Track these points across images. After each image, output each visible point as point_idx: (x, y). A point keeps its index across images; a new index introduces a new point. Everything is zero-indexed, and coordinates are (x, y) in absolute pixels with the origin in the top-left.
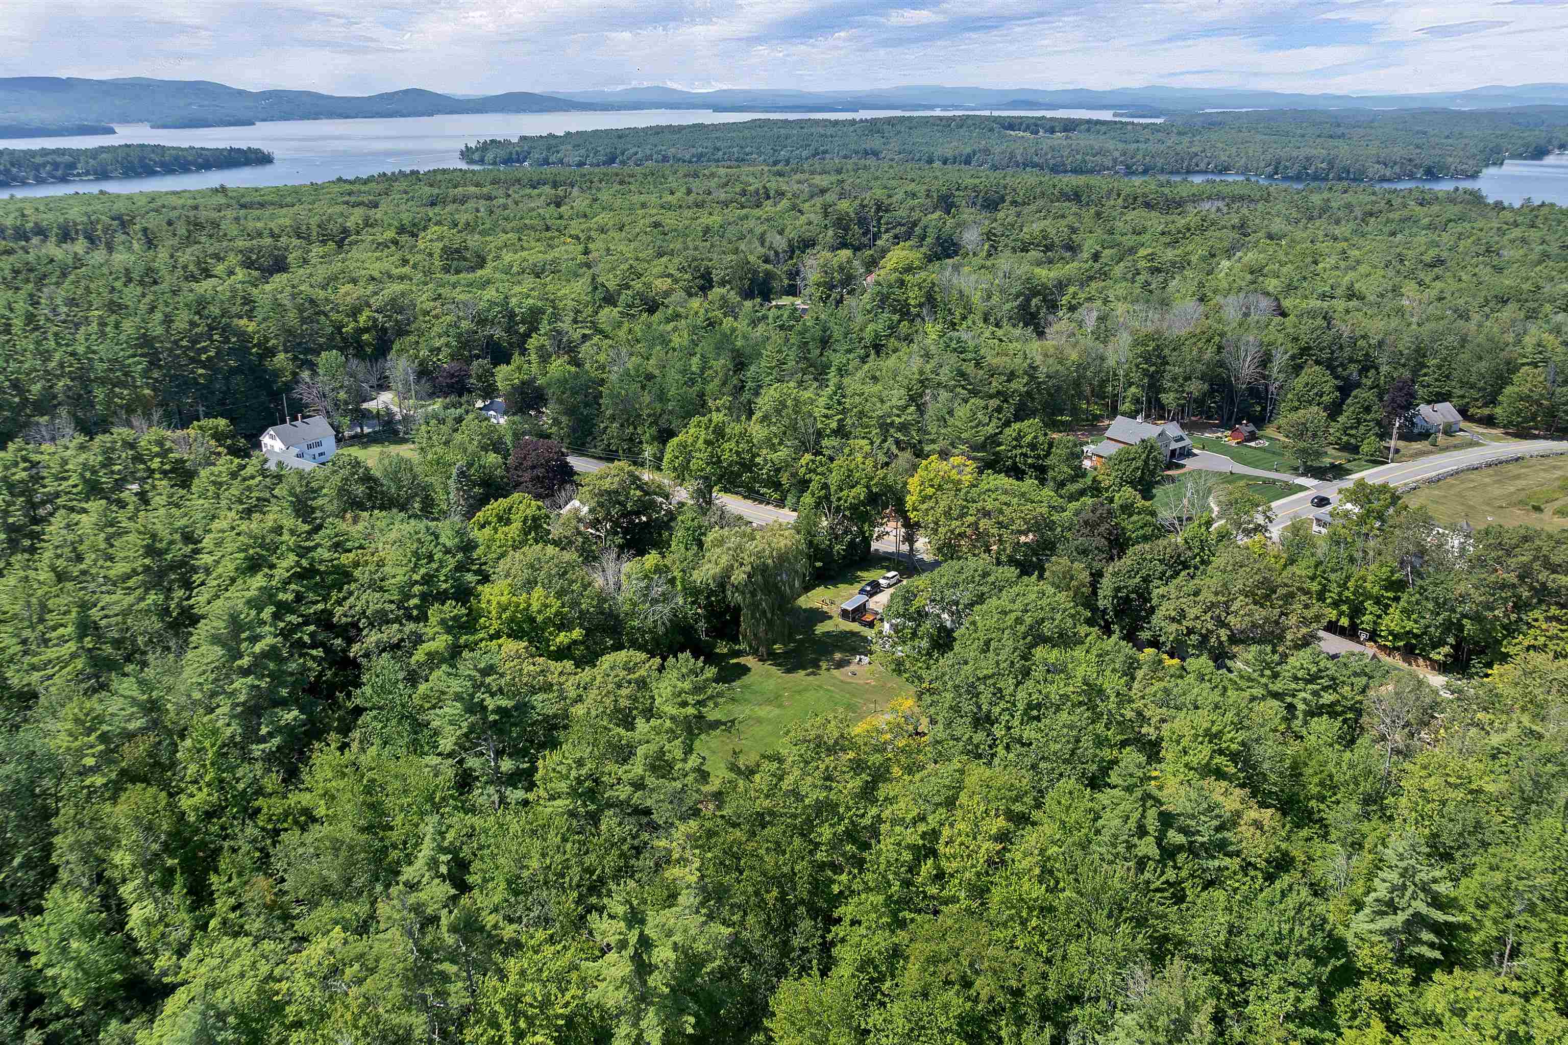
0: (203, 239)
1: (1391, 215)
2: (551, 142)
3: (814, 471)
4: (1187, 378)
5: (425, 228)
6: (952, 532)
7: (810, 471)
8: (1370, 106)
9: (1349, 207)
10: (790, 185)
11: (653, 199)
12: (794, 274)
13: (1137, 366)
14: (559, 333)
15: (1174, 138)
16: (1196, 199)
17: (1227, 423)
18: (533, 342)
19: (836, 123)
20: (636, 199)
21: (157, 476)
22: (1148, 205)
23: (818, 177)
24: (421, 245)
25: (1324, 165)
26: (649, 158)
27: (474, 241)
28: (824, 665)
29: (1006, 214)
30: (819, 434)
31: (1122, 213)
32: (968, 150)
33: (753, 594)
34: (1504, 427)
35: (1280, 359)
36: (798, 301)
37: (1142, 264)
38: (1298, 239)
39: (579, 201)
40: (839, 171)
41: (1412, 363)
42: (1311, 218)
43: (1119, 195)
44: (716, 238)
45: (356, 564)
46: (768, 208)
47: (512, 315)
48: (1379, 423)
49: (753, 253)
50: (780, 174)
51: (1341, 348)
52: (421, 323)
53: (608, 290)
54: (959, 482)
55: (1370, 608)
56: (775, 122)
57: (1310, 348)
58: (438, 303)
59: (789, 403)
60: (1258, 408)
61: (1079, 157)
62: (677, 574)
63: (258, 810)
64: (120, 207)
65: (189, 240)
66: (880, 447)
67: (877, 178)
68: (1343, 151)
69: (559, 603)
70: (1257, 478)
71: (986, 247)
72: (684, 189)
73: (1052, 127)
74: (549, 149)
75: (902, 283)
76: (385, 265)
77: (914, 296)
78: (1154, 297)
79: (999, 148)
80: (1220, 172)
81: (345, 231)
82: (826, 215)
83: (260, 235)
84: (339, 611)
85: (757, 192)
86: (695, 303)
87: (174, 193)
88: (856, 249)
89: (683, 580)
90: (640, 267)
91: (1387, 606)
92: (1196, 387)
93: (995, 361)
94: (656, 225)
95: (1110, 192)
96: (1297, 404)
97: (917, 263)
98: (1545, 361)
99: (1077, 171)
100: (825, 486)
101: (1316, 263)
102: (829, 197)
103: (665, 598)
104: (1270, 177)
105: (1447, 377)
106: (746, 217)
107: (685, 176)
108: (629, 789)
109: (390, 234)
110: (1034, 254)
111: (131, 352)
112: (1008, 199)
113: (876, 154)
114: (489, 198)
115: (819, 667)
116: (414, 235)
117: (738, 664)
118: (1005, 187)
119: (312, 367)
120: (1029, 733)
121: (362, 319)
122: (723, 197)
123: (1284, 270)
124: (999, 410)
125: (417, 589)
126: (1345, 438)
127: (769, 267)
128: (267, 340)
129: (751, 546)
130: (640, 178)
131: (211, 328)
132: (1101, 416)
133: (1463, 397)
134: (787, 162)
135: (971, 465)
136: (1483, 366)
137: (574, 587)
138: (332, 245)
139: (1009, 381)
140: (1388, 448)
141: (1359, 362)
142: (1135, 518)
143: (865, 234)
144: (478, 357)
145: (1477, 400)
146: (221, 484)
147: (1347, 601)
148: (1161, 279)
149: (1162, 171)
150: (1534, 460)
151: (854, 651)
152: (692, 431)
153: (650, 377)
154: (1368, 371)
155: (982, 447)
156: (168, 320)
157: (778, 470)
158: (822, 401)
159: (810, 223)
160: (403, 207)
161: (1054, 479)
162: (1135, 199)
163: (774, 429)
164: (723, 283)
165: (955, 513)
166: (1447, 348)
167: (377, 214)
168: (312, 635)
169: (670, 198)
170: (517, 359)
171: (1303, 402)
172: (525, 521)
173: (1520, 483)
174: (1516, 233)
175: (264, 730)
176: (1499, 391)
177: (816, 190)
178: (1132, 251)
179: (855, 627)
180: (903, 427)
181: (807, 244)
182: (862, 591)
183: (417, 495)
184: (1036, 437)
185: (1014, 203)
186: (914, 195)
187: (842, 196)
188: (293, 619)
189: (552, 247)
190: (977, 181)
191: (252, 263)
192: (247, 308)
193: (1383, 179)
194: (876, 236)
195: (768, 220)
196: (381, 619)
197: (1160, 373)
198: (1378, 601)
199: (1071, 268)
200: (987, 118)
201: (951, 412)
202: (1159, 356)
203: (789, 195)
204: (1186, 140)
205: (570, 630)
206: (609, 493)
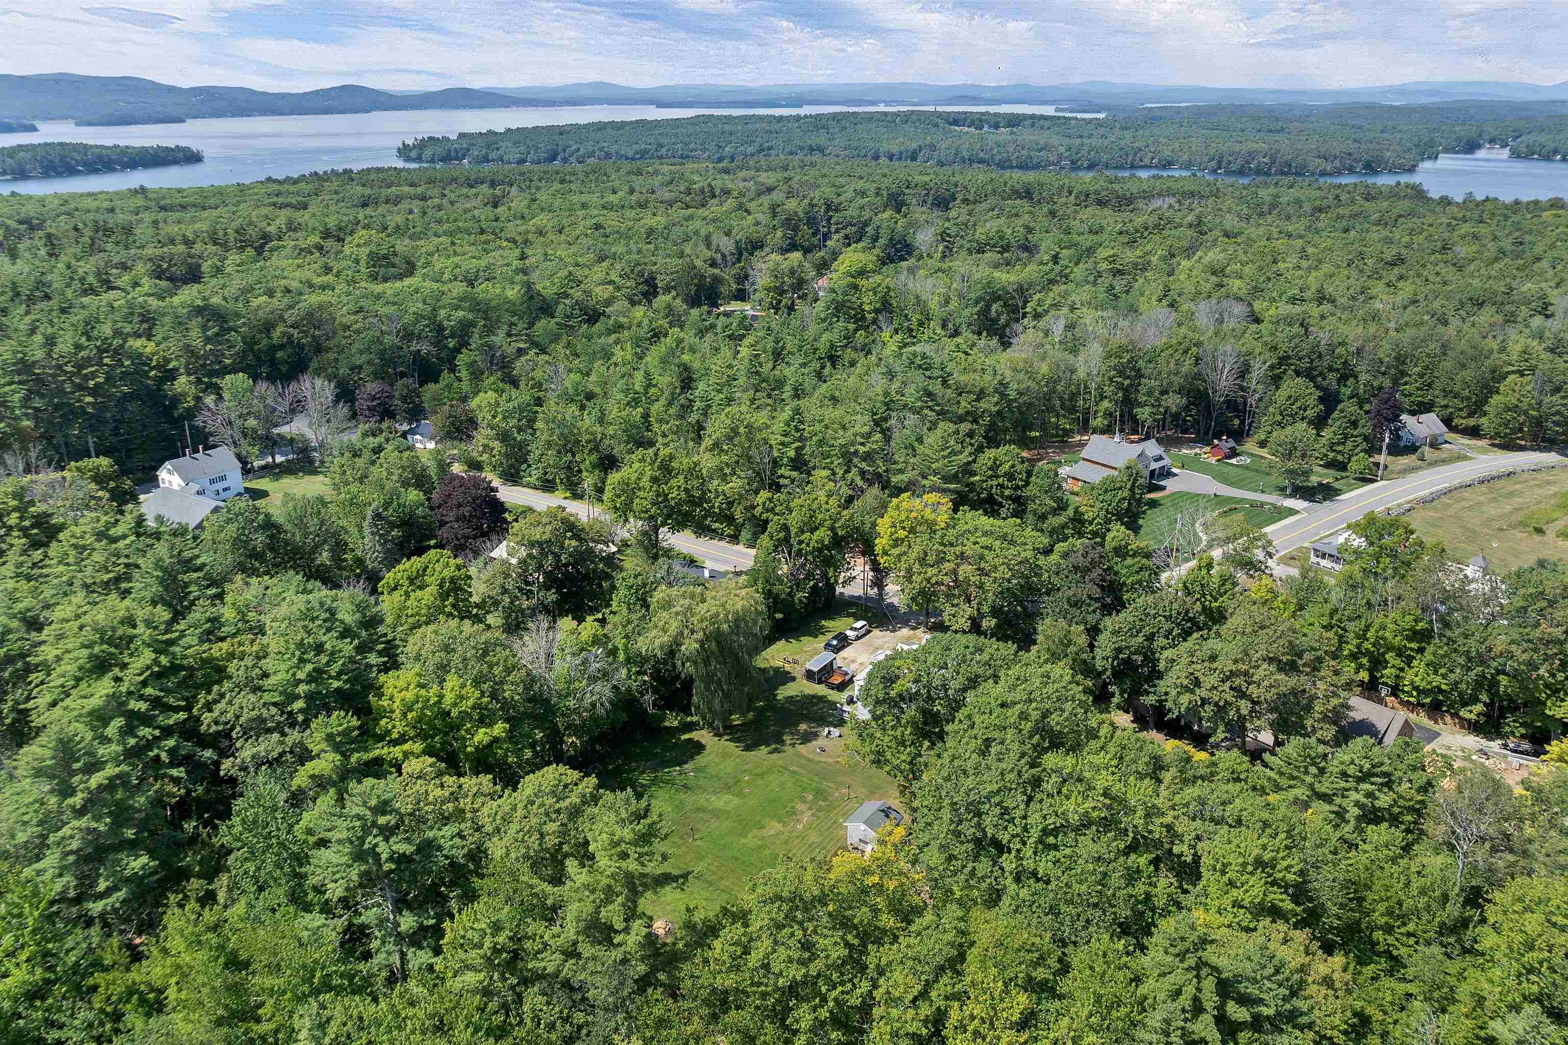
0: (109, 247)
1: (1341, 211)
2: (490, 139)
3: (772, 510)
4: (1164, 392)
5: (352, 233)
6: (928, 580)
7: (768, 510)
8: (1303, 100)
9: (1298, 202)
10: (734, 183)
11: (594, 199)
12: (743, 278)
13: (1111, 379)
14: (491, 347)
15: (1118, 133)
16: (1147, 196)
17: (1204, 439)
18: (462, 359)
19: (781, 119)
20: (576, 198)
21: (15, 534)
22: (1101, 203)
23: (764, 175)
24: (347, 250)
25: (1266, 160)
26: (591, 155)
27: (402, 245)
28: (787, 738)
29: (958, 212)
30: (775, 463)
31: (1075, 211)
32: (914, 146)
33: (707, 663)
34: (1491, 438)
35: (1259, 370)
36: (747, 307)
37: (1104, 266)
38: (1253, 236)
39: (518, 201)
40: (785, 168)
41: (1393, 371)
42: (1261, 214)
43: (1070, 193)
44: (661, 240)
45: (231, 656)
46: (714, 208)
47: (440, 329)
48: (1366, 438)
49: (699, 257)
50: (726, 171)
51: (1320, 356)
52: (340, 339)
53: (544, 300)
54: (934, 523)
55: (1392, 662)
56: (719, 118)
57: (1288, 357)
58: (359, 317)
59: (742, 430)
60: (1236, 422)
61: (1024, 152)
62: (620, 643)
63: (94, 989)
64: (30, 210)
65: (93, 248)
66: (843, 478)
67: (824, 176)
68: (1285, 146)
69: (477, 694)
70: (1242, 501)
71: (941, 248)
72: (626, 188)
73: (996, 121)
74: (488, 146)
75: (855, 287)
76: (306, 273)
77: (868, 302)
78: (1121, 303)
79: (946, 145)
80: (1164, 167)
81: (266, 237)
82: (774, 215)
83: (172, 241)
84: (207, 718)
85: (702, 190)
86: (639, 312)
87: (90, 194)
88: (806, 251)
89: (626, 649)
90: (579, 273)
91: (1410, 659)
92: (1174, 402)
93: (963, 379)
94: (598, 227)
95: (1061, 188)
96: (1279, 418)
97: (871, 266)
98: (1533, 369)
99: (1023, 166)
100: (785, 528)
101: (1275, 262)
102: (777, 196)
103: (605, 675)
104: (1214, 171)
105: (1429, 385)
106: (690, 218)
107: (629, 173)
108: (558, 956)
109: (315, 239)
110: (990, 256)
111: (8, 379)
112: (960, 197)
113: (821, 150)
114: (424, 198)
115: (782, 742)
116: (340, 240)
117: (690, 740)
118: (956, 185)
119: (217, 390)
120: (1044, 866)
121: (276, 334)
122: (667, 196)
123: (1247, 269)
124: (971, 435)
125: (302, 689)
126: (1331, 455)
127: (716, 271)
128: (168, 361)
129: (702, 609)
130: (581, 176)
131: (101, 351)
132: (1072, 431)
133: (1446, 406)
134: (732, 159)
135: (946, 502)
136: (1468, 374)
137: (497, 671)
138: (250, 252)
139: (978, 399)
140: (1377, 465)
141: (1338, 370)
142: (1129, 561)
143: (814, 234)
144: (403, 375)
145: (1461, 410)
146: (84, 548)
147: (1367, 653)
148: (1124, 282)
149: (1107, 166)
150: (1526, 475)
151: (823, 721)
152: (636, 465)
153: (590, 396)
154: (1346, 379)
155: (954, 478)
156: (50, 342)
157: (731, 504)
158: (778, 427)
159: (757, 224)
160: (333, 208)
161: (1034, 512)
162: (1087, 196)
163: (725, 458)
164: (668, 289)
165: (931, 559)
166: (1428, 355)
167: (304, 217)
168: (172, 752)
169: (612, 198)
170: (446, 377)
171: (1287, 418)
172: (441, 586)
173: (1517, 501)
174: (1465, 228)
175: (102, 885)
176: (1484, 401)
177: (763, 188)
178: (1091, 251)
179: (820, 690)
180: (868, 457)
181: (756, 245)
182: (828, 646)
183: (325, 542)
184: (1013, 466)
185: (966, 201)
186: (863, 194)
187: (790, 195)
188: (145, 732)
189: (487, 252)
190: (927, 178)
191: (163, 272)
192: (145, 326)
193: (1324, 174)
194: (826, 237)
195: (714, 221)
196: (259, 728)
197: (1135, 387)
198: (1400, 653)
199: (1029, 272)
200: (933, 113)
201: (920, 440)
202: (1132, 369)
203: (735, 194)
204: (1128, 134)
205: (490, 725)
206: (540, 544)
